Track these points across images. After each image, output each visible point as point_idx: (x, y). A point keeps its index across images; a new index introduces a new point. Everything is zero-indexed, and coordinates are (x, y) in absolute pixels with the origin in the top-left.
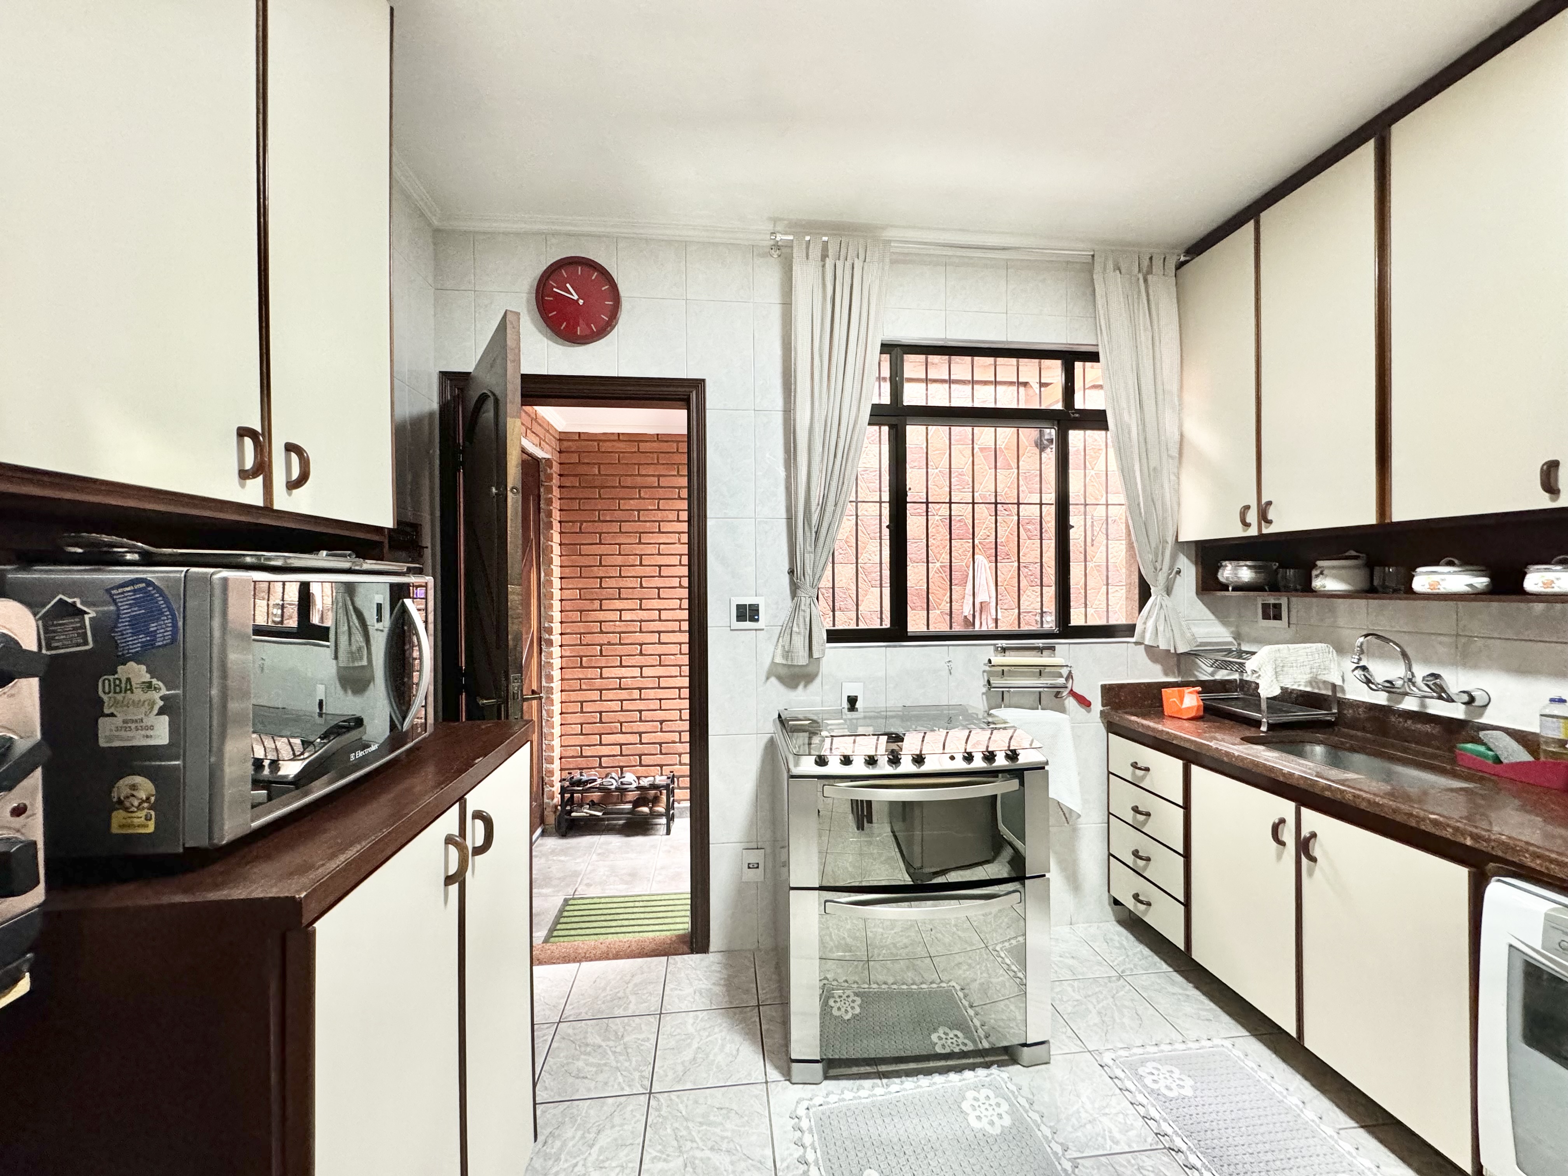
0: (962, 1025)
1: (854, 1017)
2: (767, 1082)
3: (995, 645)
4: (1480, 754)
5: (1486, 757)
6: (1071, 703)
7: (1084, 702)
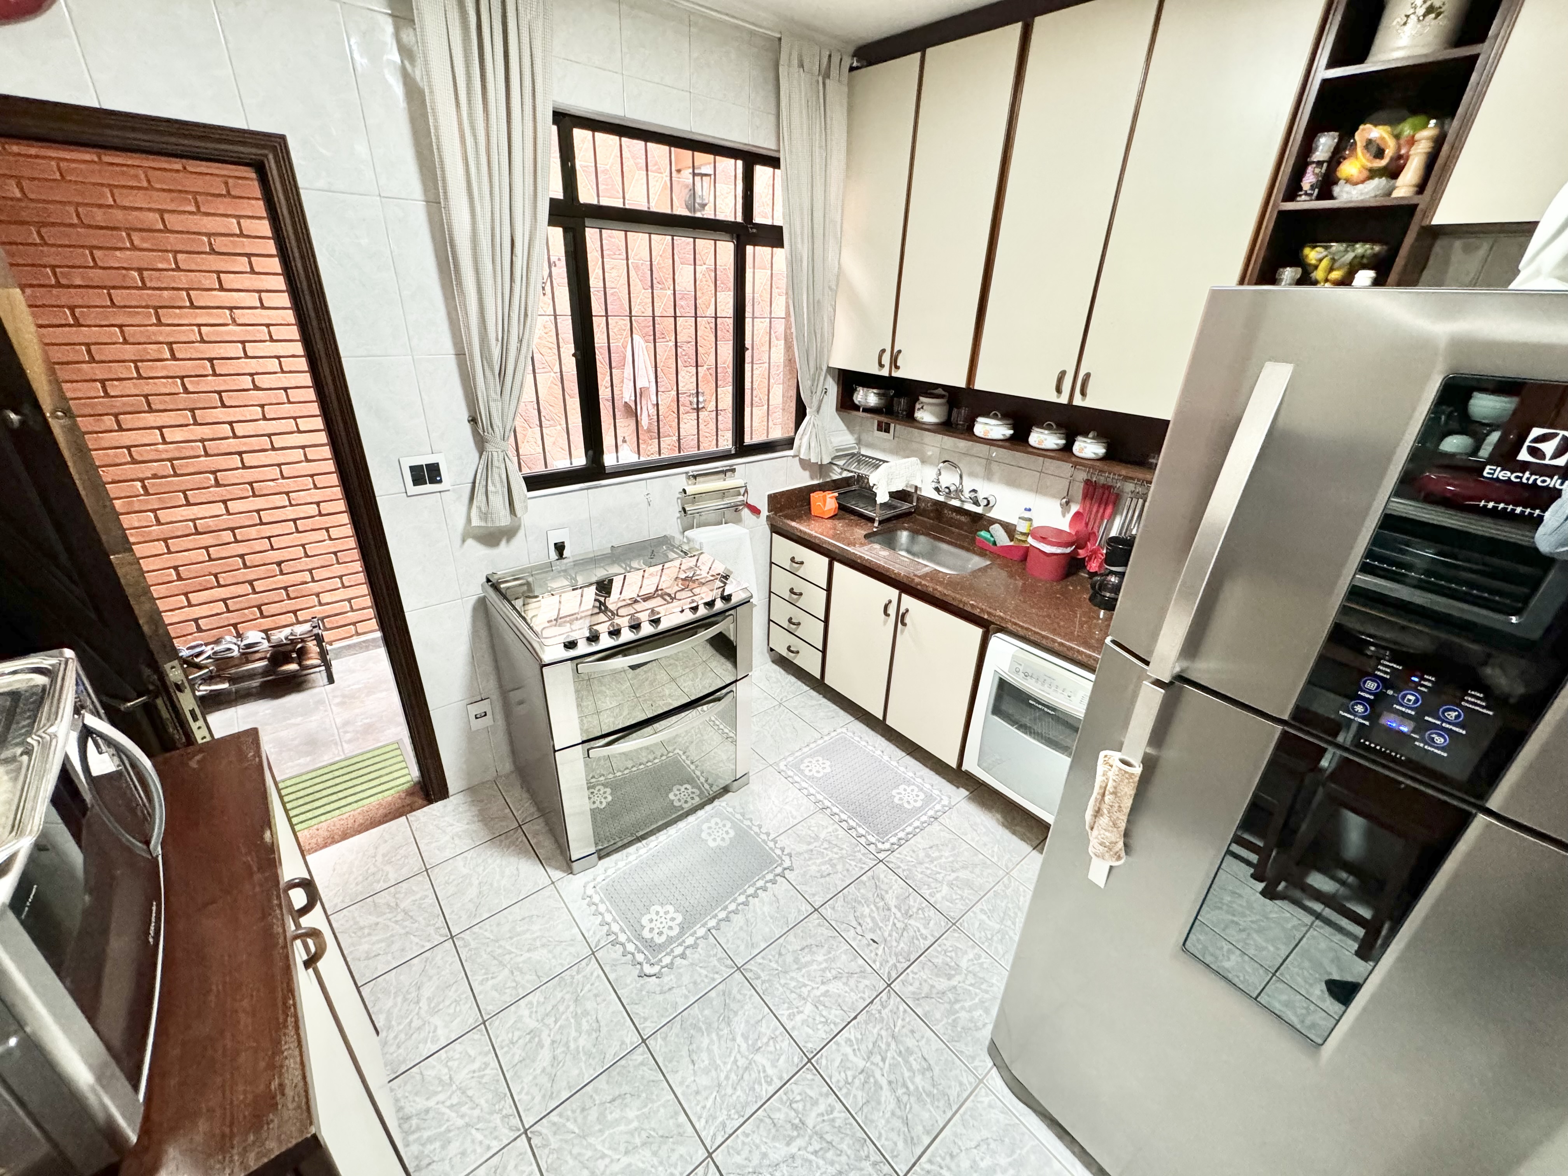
0: (690, 780)
1: (608, 804)
2: (553, 883)
3: (687, 473)
4: (986, 539)
5: (989, 540)
6: (746, 512)
7: (755, 511)
